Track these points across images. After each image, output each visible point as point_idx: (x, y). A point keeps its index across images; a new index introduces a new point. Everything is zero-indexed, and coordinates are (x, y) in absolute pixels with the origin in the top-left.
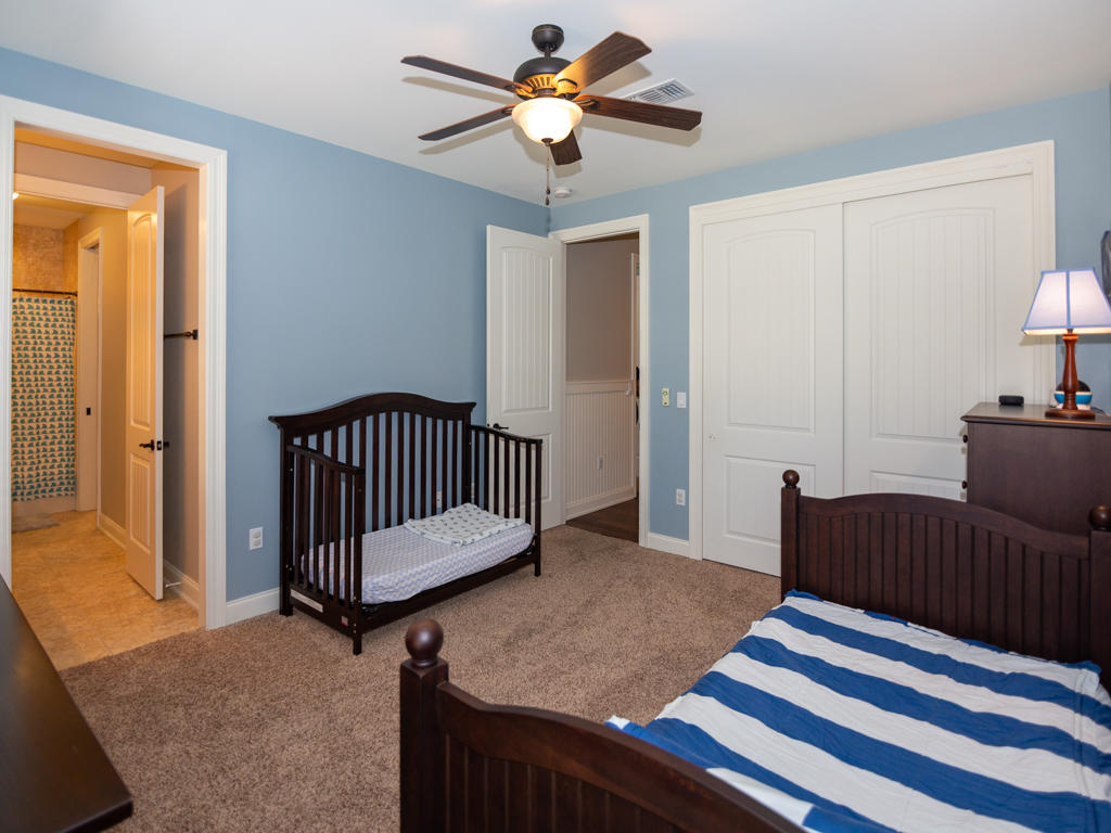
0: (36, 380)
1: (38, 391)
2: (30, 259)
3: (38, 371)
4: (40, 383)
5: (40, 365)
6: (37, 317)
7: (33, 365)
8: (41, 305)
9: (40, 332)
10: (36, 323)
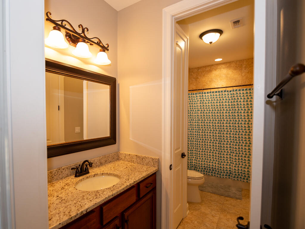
0: (239, 126)
1: (240, 132)
2: (243, 74)
3: (240, 122)
4: (240, 128)
5: (240, 120)
6: (239, 98)
7: (237, 120)
8: (241, 92)
9: (241, 104)
10: (239, 101)
